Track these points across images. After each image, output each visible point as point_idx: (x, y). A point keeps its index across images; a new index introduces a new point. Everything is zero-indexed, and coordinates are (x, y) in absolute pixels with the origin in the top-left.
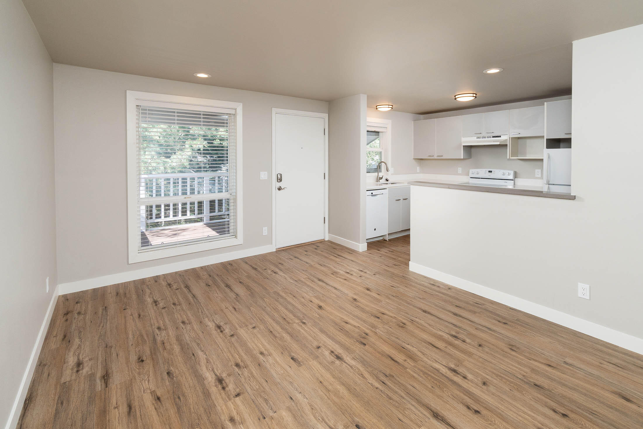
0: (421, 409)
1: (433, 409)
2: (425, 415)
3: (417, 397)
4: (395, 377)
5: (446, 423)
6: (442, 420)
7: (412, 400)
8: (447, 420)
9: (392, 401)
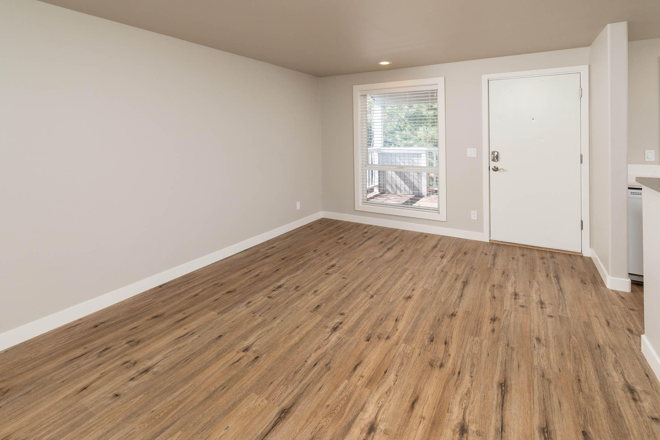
0: (290, 398)
1: (293, 409)
2: (283, 401)
3: (305, 393)
4: (329, 372)
5: (276, 421)
6: (280, 417)
7: (301, 389)
8: (281, 422)
9: (293, 374)
